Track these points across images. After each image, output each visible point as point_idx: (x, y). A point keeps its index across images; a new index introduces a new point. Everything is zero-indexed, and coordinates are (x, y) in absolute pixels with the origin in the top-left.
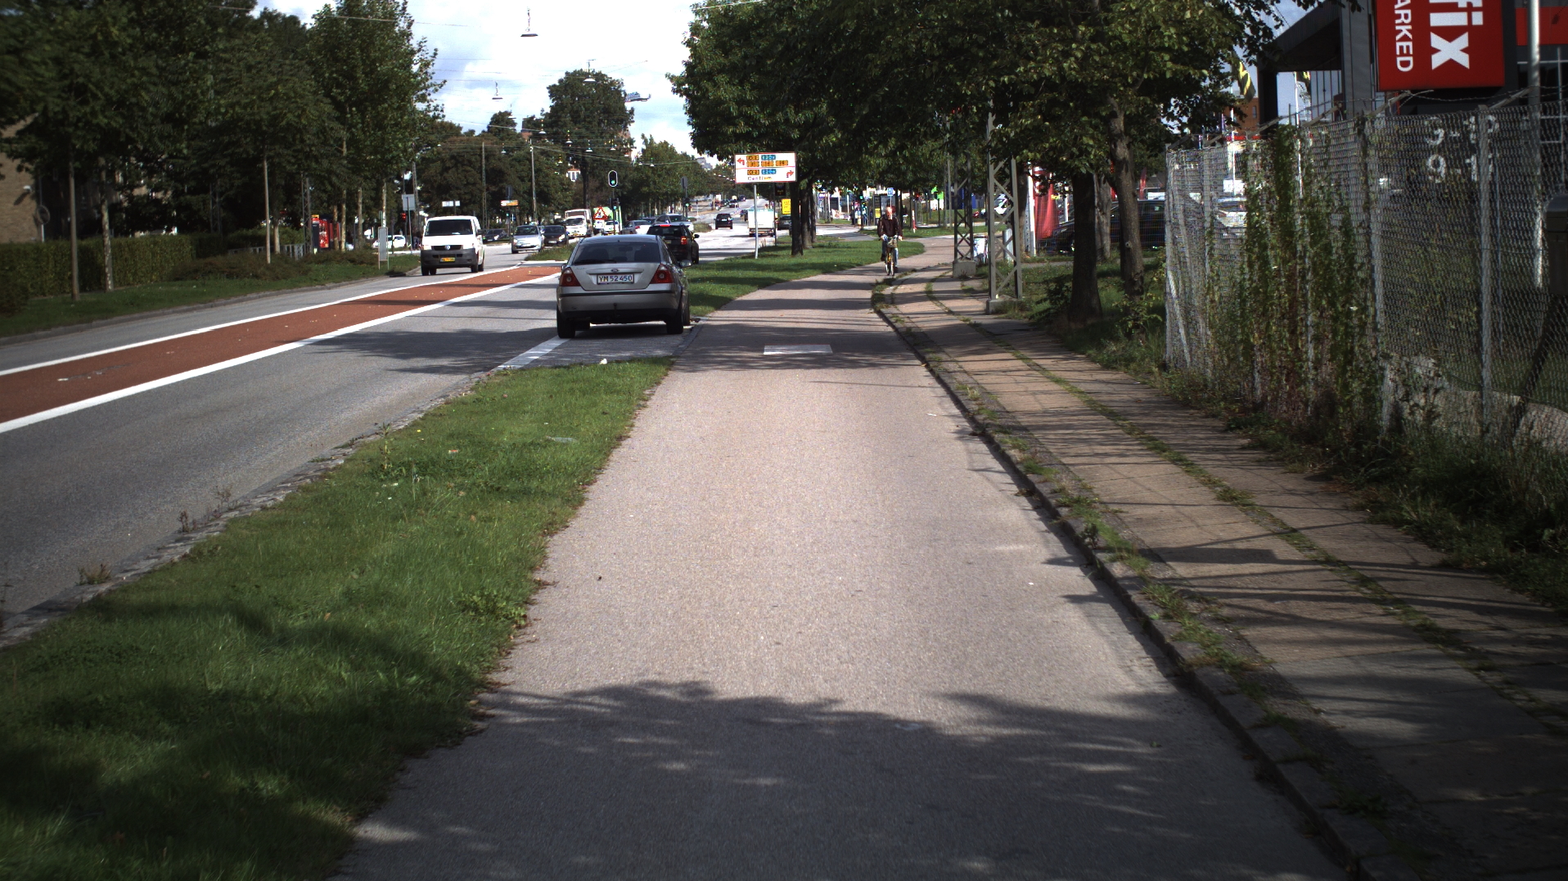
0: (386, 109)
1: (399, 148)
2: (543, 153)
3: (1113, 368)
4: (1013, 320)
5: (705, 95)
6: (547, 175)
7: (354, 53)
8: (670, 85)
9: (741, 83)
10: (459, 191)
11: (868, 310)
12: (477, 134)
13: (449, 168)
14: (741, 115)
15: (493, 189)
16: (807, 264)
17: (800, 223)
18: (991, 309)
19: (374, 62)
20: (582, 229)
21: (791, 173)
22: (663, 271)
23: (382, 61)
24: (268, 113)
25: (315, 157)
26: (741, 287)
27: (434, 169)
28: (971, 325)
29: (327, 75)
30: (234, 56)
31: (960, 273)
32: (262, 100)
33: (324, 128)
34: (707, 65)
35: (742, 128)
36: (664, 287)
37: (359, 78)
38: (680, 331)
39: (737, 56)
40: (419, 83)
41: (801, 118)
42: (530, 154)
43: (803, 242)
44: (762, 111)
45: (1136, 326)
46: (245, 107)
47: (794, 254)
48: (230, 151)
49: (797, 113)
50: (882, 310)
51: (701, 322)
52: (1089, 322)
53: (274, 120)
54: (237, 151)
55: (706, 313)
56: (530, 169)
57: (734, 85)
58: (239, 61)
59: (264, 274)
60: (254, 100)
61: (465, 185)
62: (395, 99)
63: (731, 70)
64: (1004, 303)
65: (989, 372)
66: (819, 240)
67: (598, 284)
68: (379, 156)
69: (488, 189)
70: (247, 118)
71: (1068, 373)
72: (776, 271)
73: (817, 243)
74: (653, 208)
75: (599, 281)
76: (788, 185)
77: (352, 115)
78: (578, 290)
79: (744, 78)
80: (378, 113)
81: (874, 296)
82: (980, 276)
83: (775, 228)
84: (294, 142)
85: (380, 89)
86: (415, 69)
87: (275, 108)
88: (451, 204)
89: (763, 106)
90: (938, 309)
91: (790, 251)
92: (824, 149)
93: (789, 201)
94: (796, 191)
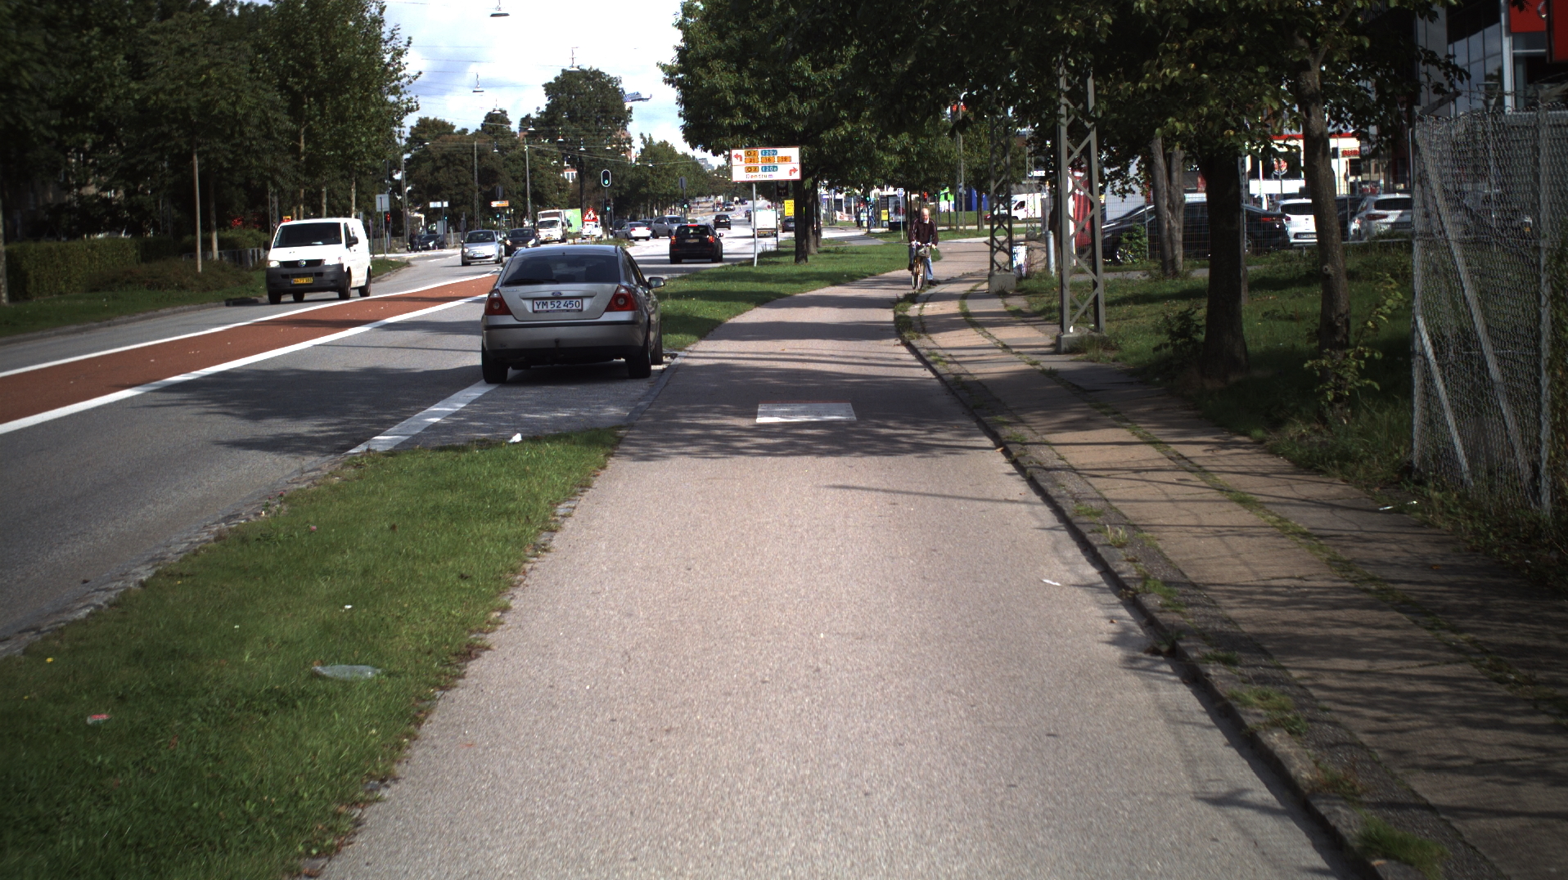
0: (347, 99)
1: (361, 143)
2: (538, 152)
3: (1320, 472)
4: (1099, 364)
5: (698, 84)
6: (542, 175)
7: (312, 39)
8: (662, 75)
9: (739, 70)
10: (449, 192)
11: (892, 341)
12: (470, 133)
13: (440, 168)
14: (738, 104)
15: (486, 189)
16: (812, 273)
17: (805, 223)
18: (1064, 346)
19: (334, 48)
20: (556, 233)
21: (795, 170)
22: (622, 295)
23: (343, 46)
24: (198, 100)
25: (256, 152)
26: (734, 304)
27: (426, 167)
28: (1043, 372)
29: (282, 62)
30: (166, 38)
31: (998, 289)
32: (188, 84)
33: (268, 118)
34: (702, 49)
35: (740, 119)
36: (624, 316)
37: (317, 66)
38: (645, 373)
39: (734, 39)
40: (392, 73)
41: (805, 108)
42: (524, 153)
43: (808, 246)
44: (762, 99)
45: (1338, 399)
46: (171, 94)
47: (797, 260)
48: (160, 145)
49: (801, 103)
50: (915, 342)
51: (678, 361)
52: (1232, 379)
53: (205, 108)
54: (168, 144)
55: (686, 345)
56: (525, 169)
57: (731, 72)
58: (170, 43)
59: (192, 285)
60: (181, 87)
61: (456, 185)
62: (357, 89)
63: (728, 55)
64: (1081, 340)
65: (1110, 471)
66: (824, 244)
67: (535, 312)
68: (339, 152)
69: (480, 190)
70: (173, 105)
71: (1247, 478)
72: (777, 282)
73: (823, 248)
74: (652, 210)
75: (536, 308)
76: (791, 185)
77: (310, 105)
78: (509, 320)
79: (742, 64)
80: (339, 104)
81: (897, 319)
82: (1022, 292)
83: (776, 229)
84: (232, 135)
85: (341, 78)
86: (387, 58)
87: (206, 95)
88: (438, 204)
89: (764, 95)
90: (988, 342)
91: (793, 258)
92: (834, 142)
93: (792, 202)
94: (801, 193)
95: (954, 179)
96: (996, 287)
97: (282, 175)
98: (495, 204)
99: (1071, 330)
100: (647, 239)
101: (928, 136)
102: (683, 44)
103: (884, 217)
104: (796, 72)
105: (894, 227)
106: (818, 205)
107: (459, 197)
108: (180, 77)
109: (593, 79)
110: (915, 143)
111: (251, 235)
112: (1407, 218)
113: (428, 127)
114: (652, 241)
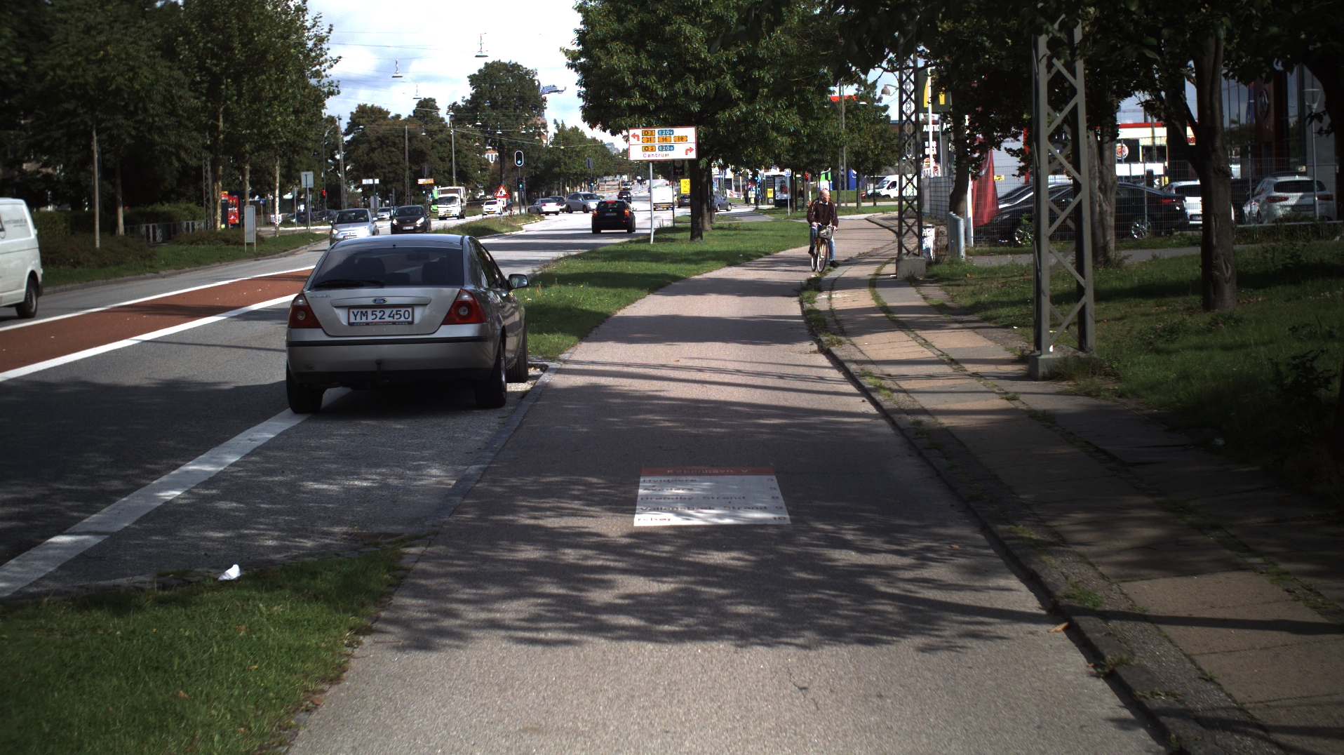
0: (264, 81)
2: (463, 136)
5: (598, 68)
6: (466, 156)
8: (565, 60)
9: (637, 53)
10: (383, 170)
11: (808, 346)
12: (402, 118)
13: (375, 149)
14: (635, 85)
15: (415, 168)
16: (707, 252)
17: (701, 200)
18: (1042, 370)
21: (691, 150)
22: (465, 303)
23: (260, 30)
24: (96, 76)
25: (160, 129)
26: (626, 291)
27: (363, 148)
31: (907, 275)
32: (88, 61)
33: (172, 97)
34: (601, 31)
35: (638, 100)
36: (468, 330)
38: (496, 402)
39: (633, 21)
40: (314, 59)
41: (702, 89)
42: (451, 136)
43: (703, 223)
44: (659, 81)
46: (68, 70)
47: (692, 238)
48: (66, 121)
49: (697, 84)
50: (837, 351)
51: (547, 377)
53: (103, 83)
54: (74, 121)
55: (562, 352)
56: (451, 150)
57: (629, 54)
60: (79, 63)
61: (389, 164)
63: (627, 38)
64: (1064, 363)
67: (351, 324)
68: (255, 131)
69: (410, 169)
70: (70, 81)
72: (673, 263)
73: (717, 223)
74: (564, 188)
75: (352, 320)
76: (687, 164)
77: (227, 85)
78: (317, 335)
79: (639, 47)
80: (256, 85)
81: (807, 314)
82: (934, 279)
83: (673, 204)
84: (135, 113)
85: (257, 60)
86: (310, 44)
87: (104, 71)
88: (370, 181)
89: (661, 76)
90: (928, 354)
91: (688, 235)
92: (727, 124)
93: (688, 181)
94: (695, 171)
95: (837, 160)
96: (905, 272)
97: (186, 151)
98: (421, 181)
99: (1051, 349)
100: (557, 213)
101: (818, 119)
102: (582, 27)
103: (770, 195)
104: (693, 54)
105: (780, 204)
106: (712, 184)
107: (392, 175)
108: (79, 53)
109: (512, 71)
110: (805, 125)
111: (188, 209)
112: (1308, 201)
113: (366, 113)
114: (562, 216)
